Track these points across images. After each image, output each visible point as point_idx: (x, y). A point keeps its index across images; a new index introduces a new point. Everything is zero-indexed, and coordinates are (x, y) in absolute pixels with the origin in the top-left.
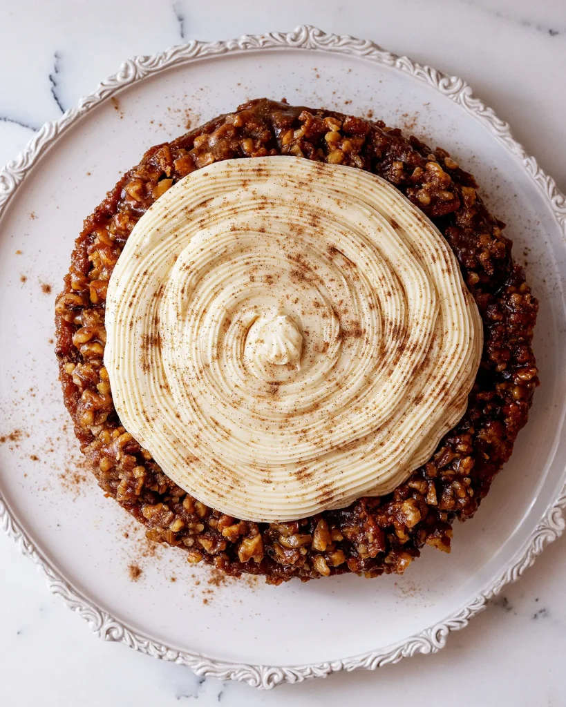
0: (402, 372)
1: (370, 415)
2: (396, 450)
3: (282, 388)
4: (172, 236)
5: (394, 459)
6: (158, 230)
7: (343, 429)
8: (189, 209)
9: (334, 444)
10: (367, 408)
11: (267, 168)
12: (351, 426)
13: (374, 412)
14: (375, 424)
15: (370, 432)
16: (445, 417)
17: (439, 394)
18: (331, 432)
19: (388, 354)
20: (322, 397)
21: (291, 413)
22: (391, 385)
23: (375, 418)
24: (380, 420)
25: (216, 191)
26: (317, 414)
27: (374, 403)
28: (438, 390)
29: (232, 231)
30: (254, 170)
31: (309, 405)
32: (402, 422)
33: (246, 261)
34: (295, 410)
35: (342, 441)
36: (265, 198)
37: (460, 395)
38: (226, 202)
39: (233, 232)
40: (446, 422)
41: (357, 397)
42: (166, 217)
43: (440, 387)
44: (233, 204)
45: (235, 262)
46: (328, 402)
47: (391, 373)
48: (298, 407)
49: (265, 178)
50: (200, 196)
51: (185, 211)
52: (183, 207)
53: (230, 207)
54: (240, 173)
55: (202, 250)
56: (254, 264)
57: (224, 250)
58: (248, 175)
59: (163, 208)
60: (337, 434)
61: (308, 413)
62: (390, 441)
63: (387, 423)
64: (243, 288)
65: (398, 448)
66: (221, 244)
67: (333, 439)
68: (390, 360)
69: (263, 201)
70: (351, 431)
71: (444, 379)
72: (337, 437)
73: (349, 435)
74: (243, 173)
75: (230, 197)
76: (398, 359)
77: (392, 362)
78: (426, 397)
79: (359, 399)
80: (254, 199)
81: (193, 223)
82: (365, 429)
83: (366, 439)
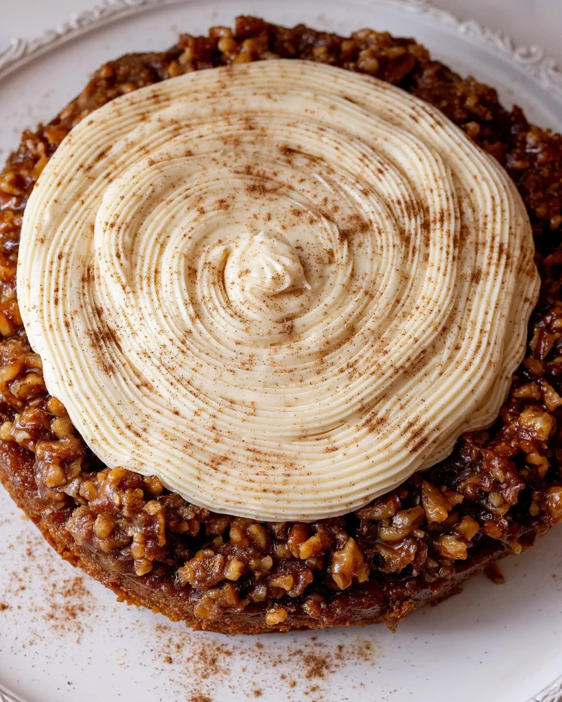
0: (441, 249)
1: (425, 312)
2: (478, 347)
3: (298, 322)
4: (78, 203)
5: (482, 360)
6: (56, 201)
7: (399, 344)
8: (86, 166)
9: (398, 365)
10: (417, 308)
11: (164, 91)
12: (407, 336)
13: (430, 306)
14: (437, 320)
15: (436, 333)
16: (520, 290)
17: (499, 260)
18: (386, 352)
19: (413, 236)
20: (355, 314)
21: (323, 348)
22: (435, 268)
23: (434, 313)
24: (442, 313)
25: (112, 135)
26: (357, 339)
27: (423, 298)
28: (495, 255)
29: (151, 165)
30: (148, 99)
31: (341, 330)
32: (470, 310)
33: (184, 194)
34: (328, 343)
35: (405, 358)
36: (176, 122)
37: (524, 257)
38: (129, 142)
39: (154, 166)
40: (524, 297)
41: (398, 301)
42: (59, 184)
43: (496, 250)
44: (140, 142)
45: (171, 201)
46: (365, 319)
47: (426, 257)
48: (330, 337)
49: (166, 103)
50: (93, 147)
51: (82, 169)
52: (77, 166)
53: (136, 148)
54: (133, 107)
55: (122, 198)
56: (196, 194)
57: (151, 188)
58: (144, 107)
59: (53, 176)
60: (395, 352)
61: (344, 343)
62: (466, 337)
63: (452, 318)
64: (194, 225)
65: (480, 342)
66: (144, 183)
67: (393, 358)
68: (418, 242)
69: (176, 126)
70: (411, 341)
71: (497, 239)
72: (397, 355)
73: (411, 347)
74: (136, 106)
75: (132, 136)
76: (428, 239)
77: (422, 244)
78: (484, 268)
79: (402, 302)
80: (163, 128)
81: (97, 181)
82: (428, 332)
83: (434, 348)
